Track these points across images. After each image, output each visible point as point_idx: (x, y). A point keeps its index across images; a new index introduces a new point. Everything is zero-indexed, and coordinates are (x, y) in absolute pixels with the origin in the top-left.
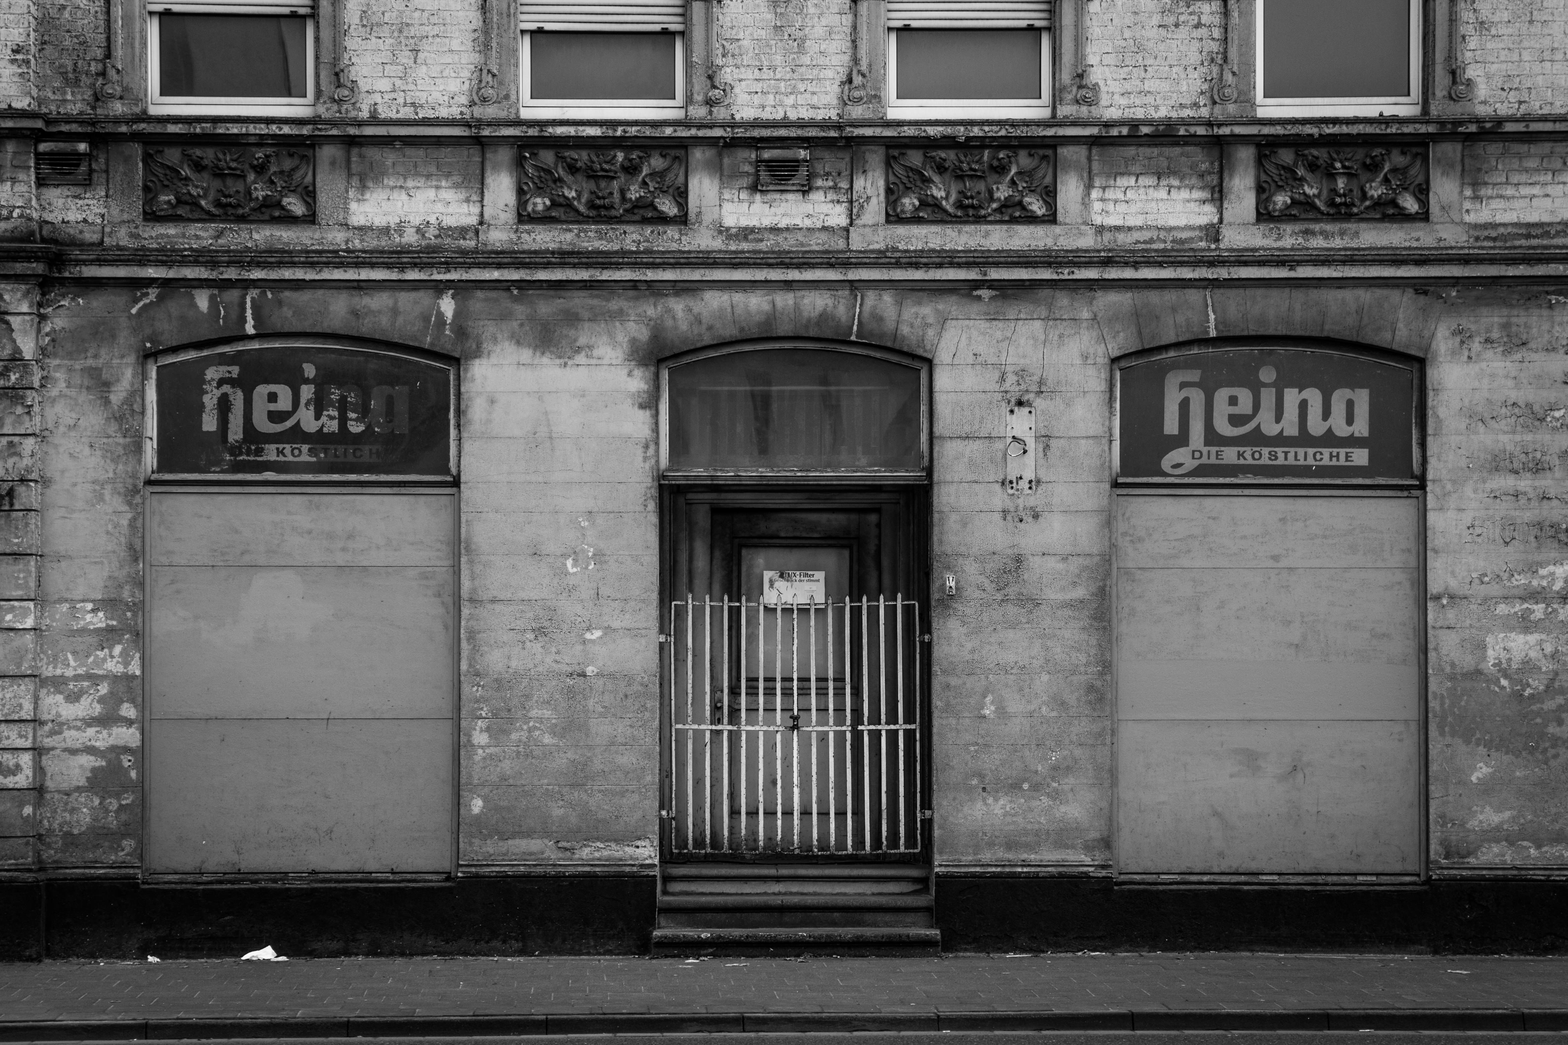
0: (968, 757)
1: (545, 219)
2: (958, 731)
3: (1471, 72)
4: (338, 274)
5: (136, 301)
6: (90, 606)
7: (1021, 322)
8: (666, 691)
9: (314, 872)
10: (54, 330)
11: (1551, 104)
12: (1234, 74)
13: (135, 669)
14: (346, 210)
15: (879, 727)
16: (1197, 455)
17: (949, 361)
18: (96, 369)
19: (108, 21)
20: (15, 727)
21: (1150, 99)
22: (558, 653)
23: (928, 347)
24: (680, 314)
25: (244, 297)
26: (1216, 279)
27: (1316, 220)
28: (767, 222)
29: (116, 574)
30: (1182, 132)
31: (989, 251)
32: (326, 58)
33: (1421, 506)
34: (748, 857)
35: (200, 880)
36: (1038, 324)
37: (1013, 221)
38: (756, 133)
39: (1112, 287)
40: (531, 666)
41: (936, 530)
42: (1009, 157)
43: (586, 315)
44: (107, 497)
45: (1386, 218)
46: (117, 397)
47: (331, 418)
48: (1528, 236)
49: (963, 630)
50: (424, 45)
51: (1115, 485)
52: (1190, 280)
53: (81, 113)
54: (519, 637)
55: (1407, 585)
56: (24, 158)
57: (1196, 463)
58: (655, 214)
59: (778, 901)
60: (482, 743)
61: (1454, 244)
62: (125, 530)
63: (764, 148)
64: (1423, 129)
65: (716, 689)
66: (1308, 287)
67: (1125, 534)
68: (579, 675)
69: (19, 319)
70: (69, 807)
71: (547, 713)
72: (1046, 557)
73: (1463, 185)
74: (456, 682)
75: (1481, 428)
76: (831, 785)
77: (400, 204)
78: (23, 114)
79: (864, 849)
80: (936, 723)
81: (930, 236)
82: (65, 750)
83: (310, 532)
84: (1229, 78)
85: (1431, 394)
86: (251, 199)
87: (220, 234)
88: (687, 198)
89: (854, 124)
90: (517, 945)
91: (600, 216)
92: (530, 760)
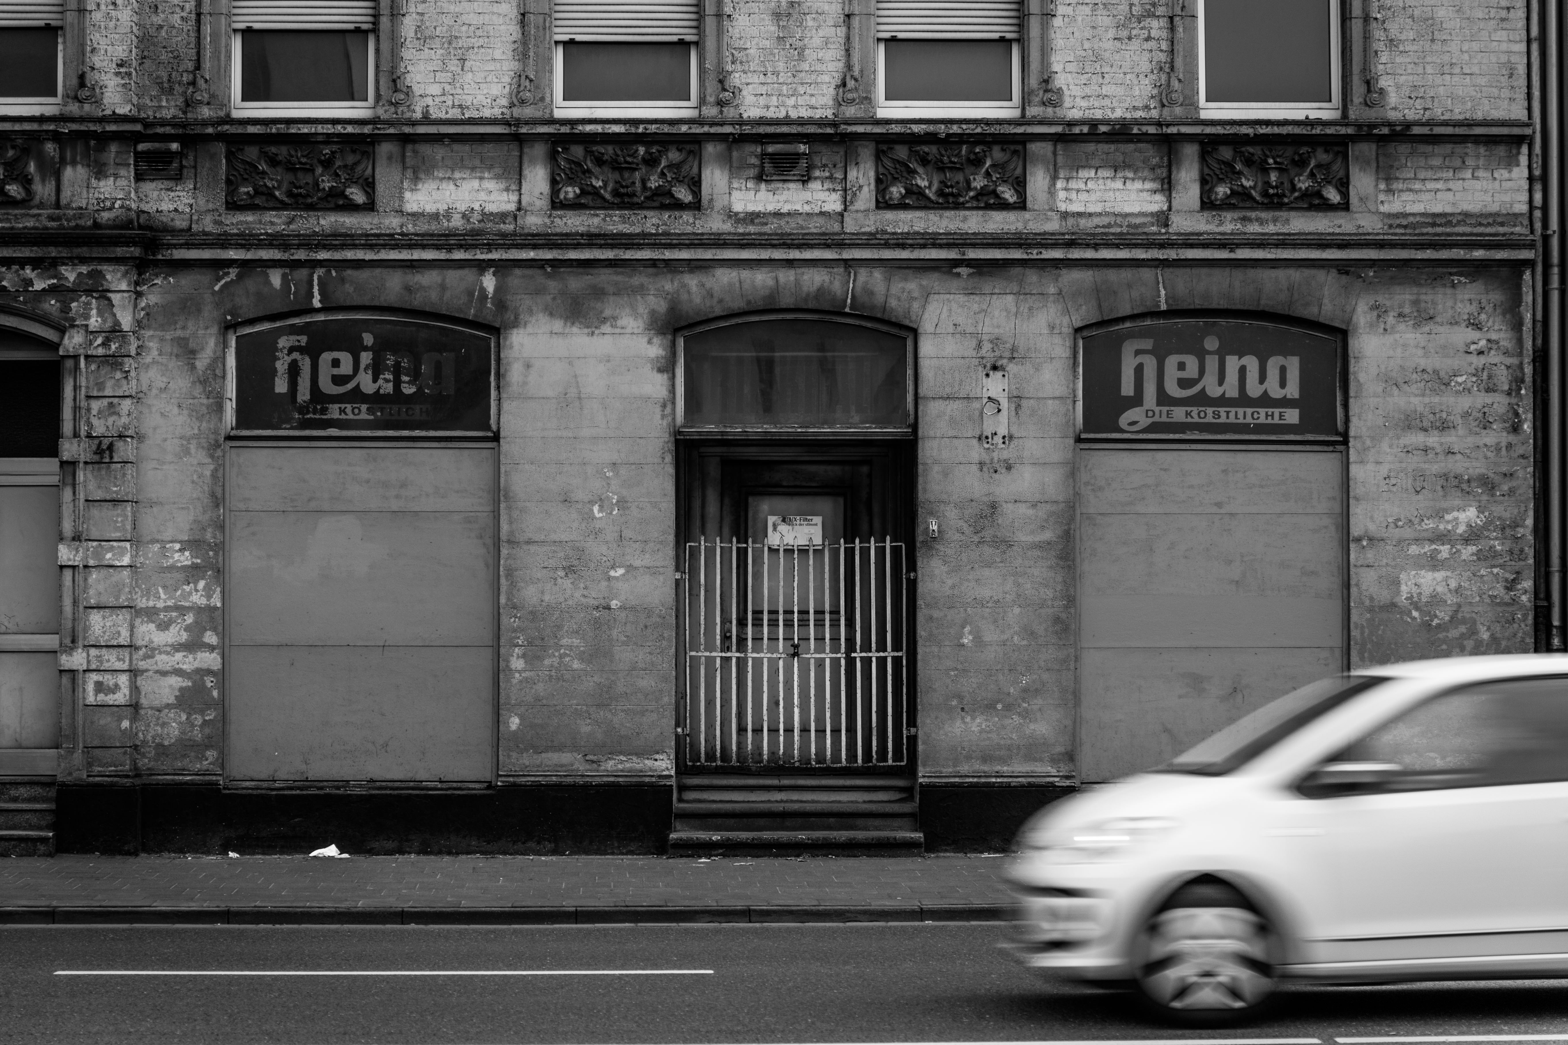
0: (948, 681)
1: (574, 206)
2: (940, 658)
3: (1383, 83)
4: (394, 255)
5: (218, 279)
6: (177, 546)
7: (995, 297)
8: (681, 623)
9: (372, 781)
10: (148, 305)
11: (1451, 111)
12: (1180, 80)
13: (216, 601)
14: (401, 198)
15: (870, 655)
16: (1150, 414)
17: (932, 330)
18: (184, 339)
19: (198, 38)
20: (114, 652)
21: (1107, 102)
22: (586, 588)
23: (914, 318)
24: (694, 289)
25: (311, 276)
26: (1166, 260)
27: (1252, 209)
28: (770, 208)
29: (200, 518)
30: (1135, 131)
31: (967, 234)
32: (385, 67)
33: (1344, 459)
34: (754, 769)
35: (273, 786)
36: (1010, 298)
37: (988, 207)
38: (762, 130)
39: (1076, 266)
40: (562, 600)
41: (921, 480)
42: (984, 151)
43: (611, 289)
44: (193, 451)
45: (1312, 208)
46: (202, 363)
47: (387, 381)
48: (1434, 225)
49: (945, 569)
50: (471, 55)
51: (1079, 440)
52: (1143, 260)
53: (174, 117)
54: (551, 574)
55: (1333, 528)
56: (125, 156)
57: (1150, 421)
58: (672, 201)
59: (780, 807)
60: (519, 668)
61: (1370, 231)
62: (208, 480)
63: (769, 143)
64: (1343, 131)
65: (726, 620)
66: (1246, 266)
67: (1087, 484)
68: (604, 608)
69: (119, 295)
70: (160, 722)
71: (576, 642)
72: (1018, 504)
73: (1377, 179)
74: (496, 613)
75: (1396, 391)
76: (828, 705)
77: (448, 193)
78: (125, 119)
79: (856, 762)
80: (920, 650)
81: (915, 220)
82: (157, 672)
83: (368, 481)
84: (1175, 84)
85: (1352, 361)
86: (319, 190)
87: (291, 221)
88: (700, 186)
89: (847, 123)
90: (549, 846)
91: (623, 202)
92: (561, 683)
